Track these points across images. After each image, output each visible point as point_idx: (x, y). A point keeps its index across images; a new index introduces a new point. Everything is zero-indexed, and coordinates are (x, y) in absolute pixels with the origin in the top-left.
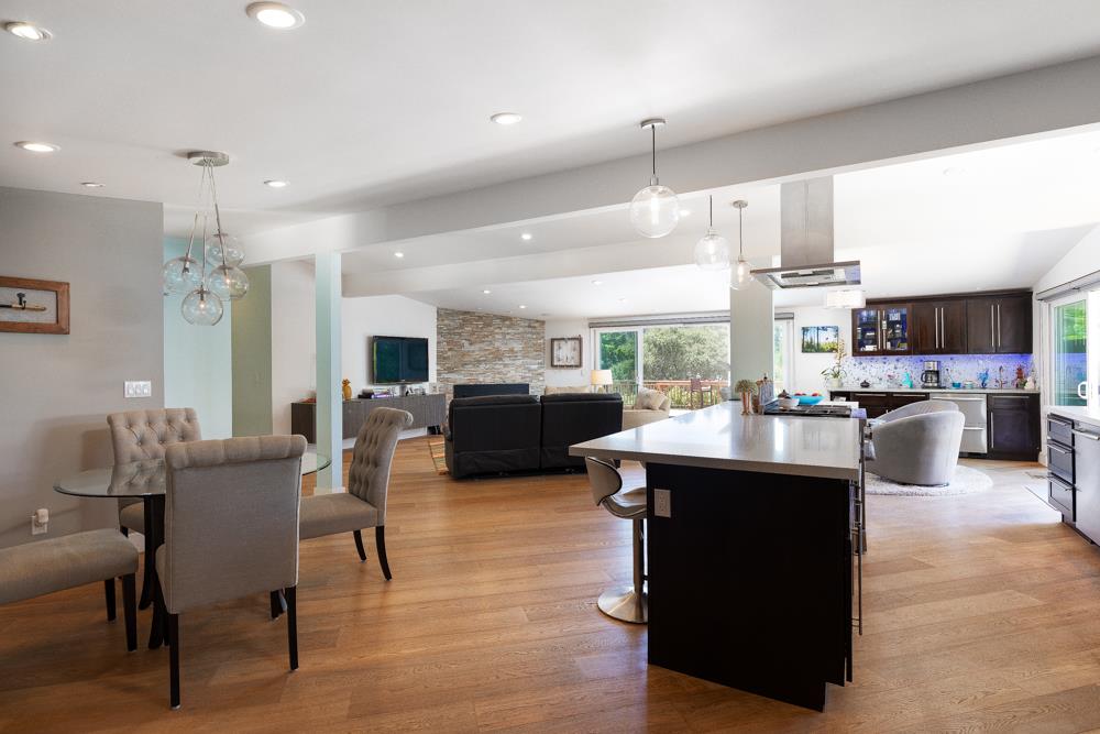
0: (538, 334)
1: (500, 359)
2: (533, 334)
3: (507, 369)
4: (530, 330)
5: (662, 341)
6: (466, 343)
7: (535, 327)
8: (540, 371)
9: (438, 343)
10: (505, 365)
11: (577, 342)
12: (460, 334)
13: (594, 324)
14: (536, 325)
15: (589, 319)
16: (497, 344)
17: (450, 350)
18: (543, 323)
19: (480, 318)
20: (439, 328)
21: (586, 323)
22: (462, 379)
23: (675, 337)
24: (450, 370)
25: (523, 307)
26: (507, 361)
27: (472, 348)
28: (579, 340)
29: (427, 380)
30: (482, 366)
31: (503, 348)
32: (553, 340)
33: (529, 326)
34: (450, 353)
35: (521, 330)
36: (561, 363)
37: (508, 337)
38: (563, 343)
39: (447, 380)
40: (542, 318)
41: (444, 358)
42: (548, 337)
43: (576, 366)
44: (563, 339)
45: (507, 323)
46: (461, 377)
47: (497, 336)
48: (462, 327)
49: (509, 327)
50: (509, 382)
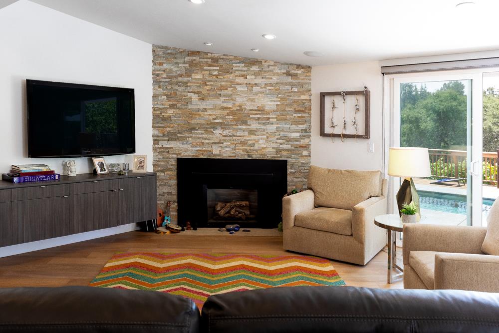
0: (301, 85)
1: (245, 123)
2: (293, 85)
3: (253, 137)
4: (289, 79)
5: (442, 107)
6: (195, 97)
7: (295, 75)
8: (302, 142)
9: (155, 96)
10: (252, 132)
11: (361, 99)
12: (185, 84)
13: (390, 68)
14: (299, 72)
15: (381, 60)
16: (239, 100)
17: (172, 106)
18: (308, 68)
19: (215, 60)
20: (156, 75)
21: (377, 68)
22: (189, 150)
23: (455, 103)
24: (172, 136)
25: (269, 37)
26: (254, 125)
27: (203, 105)
28: (365, 94)
29: (134, 151)
30: (218, 132)
31: (248, 106)
32: (323, 95)
33: (288, 74)
34: (171, 112)
35: (275, 79)
36: (337, 131)
37: (255, 88)
38: (338, 100)
39: (167, 151)
40: (305, 61)
41: (164, 119)
42: (316, 90)
43: (359, 137)
44: (339, 94)
45: (255, 68)
46: (188, 147)
47: (239, 88)
48: (188, 73)
49: (256, 74)
50: (256, 156)
